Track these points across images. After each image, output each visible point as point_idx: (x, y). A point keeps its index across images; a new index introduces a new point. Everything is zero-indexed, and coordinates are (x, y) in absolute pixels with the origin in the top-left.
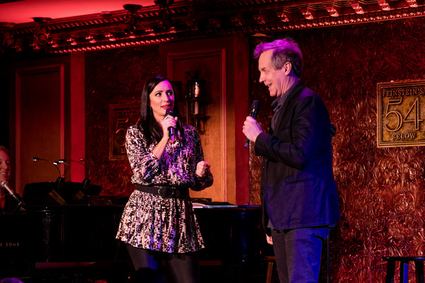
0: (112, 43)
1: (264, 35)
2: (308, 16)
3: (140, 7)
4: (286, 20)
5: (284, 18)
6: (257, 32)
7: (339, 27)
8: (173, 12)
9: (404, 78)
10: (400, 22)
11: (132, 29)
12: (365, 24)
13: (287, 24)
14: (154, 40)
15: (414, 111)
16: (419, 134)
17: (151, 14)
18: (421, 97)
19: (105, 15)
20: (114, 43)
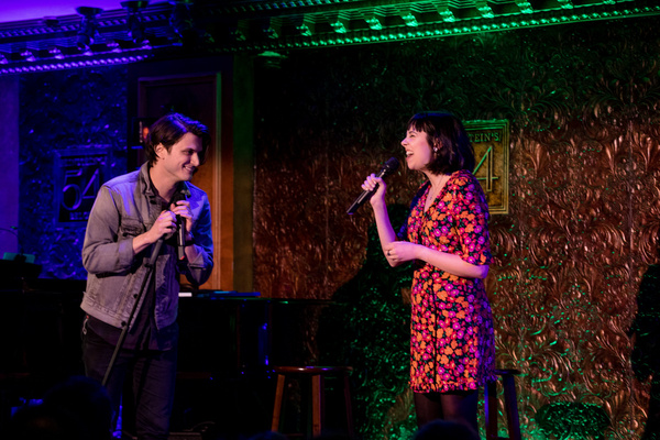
0: (59, 62)
1: (276, 54)
2: (339, 27)
3: (99, 10)
4: (308, 33)
5: (304, 31)
6: (266, 50)
7: (383, 45)
8: (147, 18)
9: (474, 118)
10: (467, 39)
11: (88, 42)
12: (418, 41)
13: (308, 39)
14: (120, 58)
15: (486, 164)
16: (492, 196)
17: (116, 21)
18: (496, 144)
19: (49, 22)
20: (62, 62)
